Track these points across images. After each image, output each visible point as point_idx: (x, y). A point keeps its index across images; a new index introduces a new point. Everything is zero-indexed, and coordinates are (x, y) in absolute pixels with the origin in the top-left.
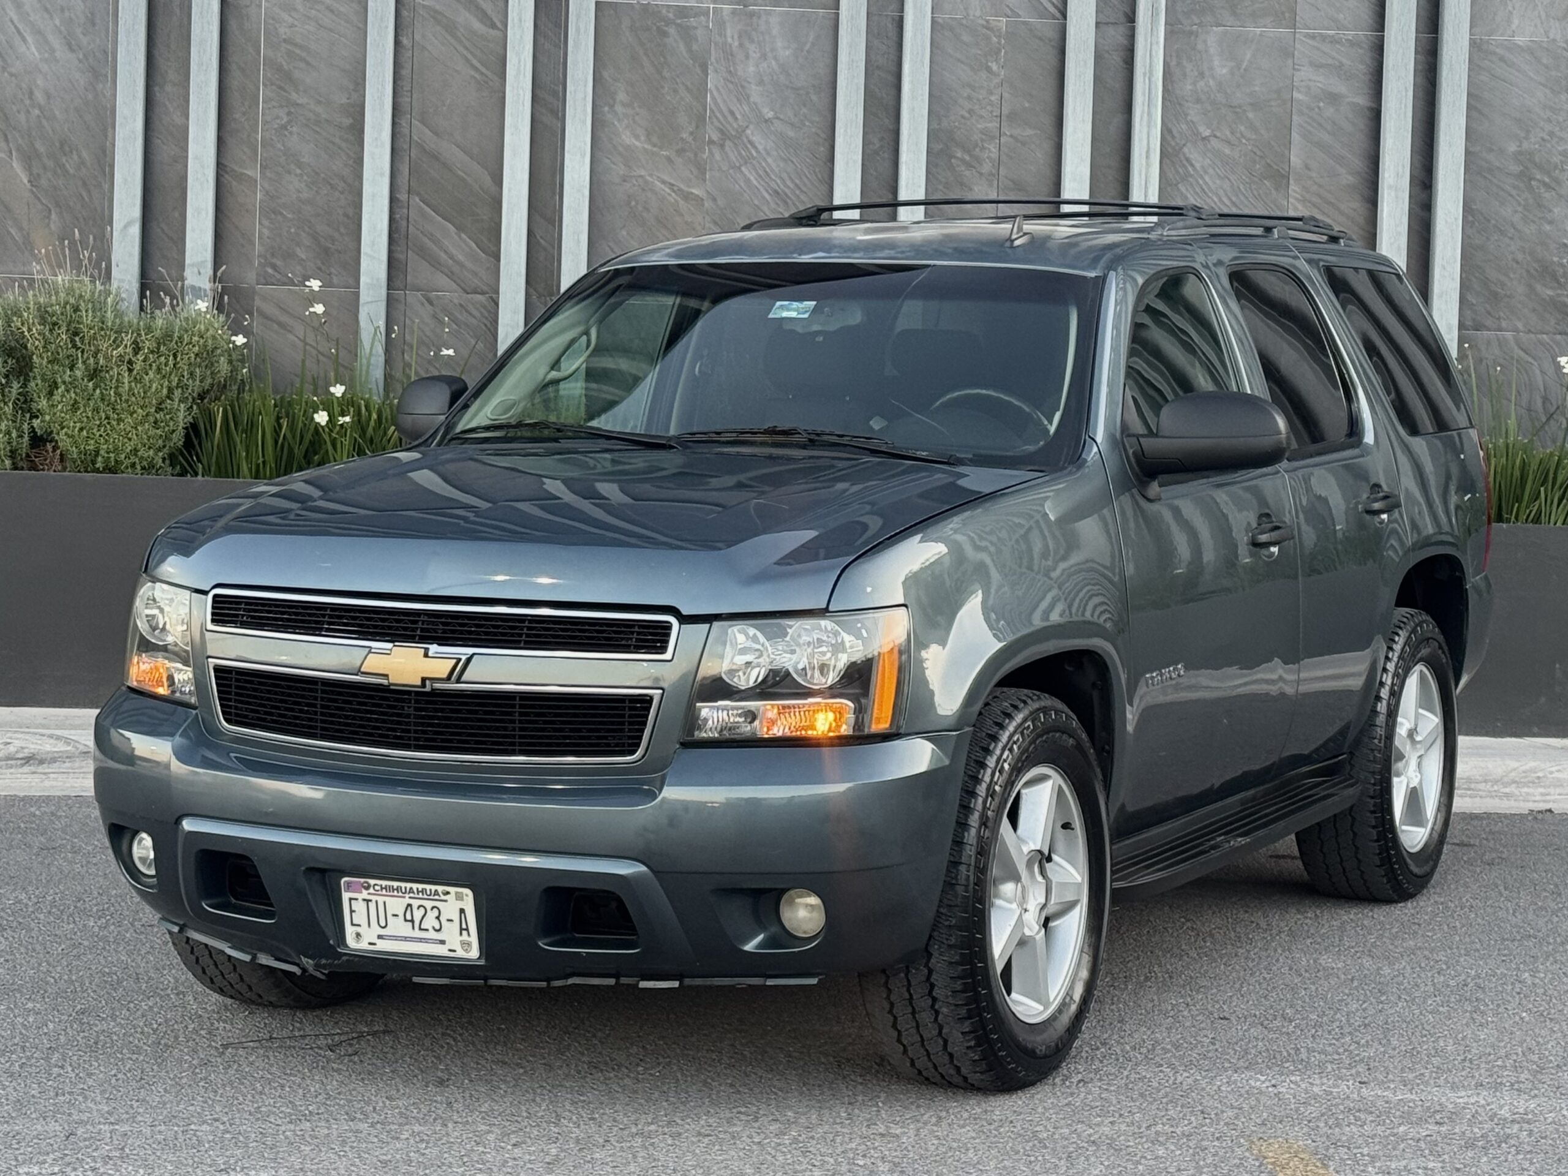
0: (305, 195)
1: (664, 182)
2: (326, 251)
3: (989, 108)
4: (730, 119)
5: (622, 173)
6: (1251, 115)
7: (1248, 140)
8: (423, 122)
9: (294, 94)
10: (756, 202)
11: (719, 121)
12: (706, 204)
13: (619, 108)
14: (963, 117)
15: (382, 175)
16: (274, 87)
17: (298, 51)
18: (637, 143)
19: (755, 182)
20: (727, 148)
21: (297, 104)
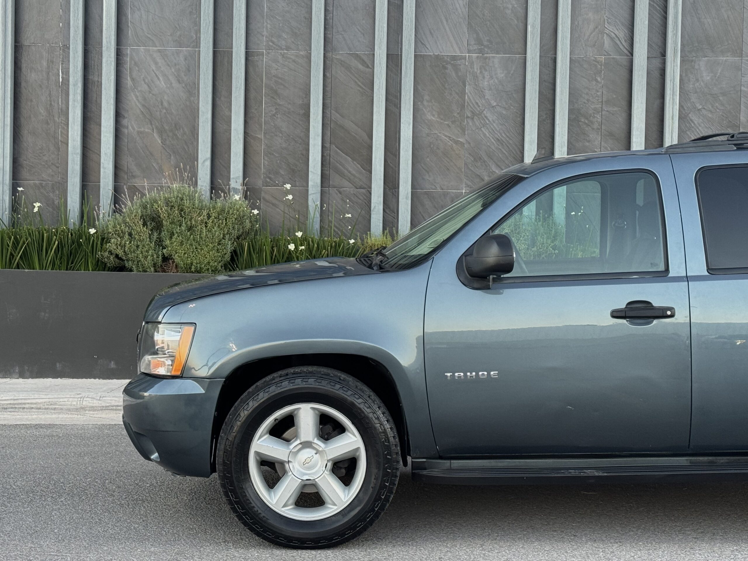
0: (284, 145)
1: (446, 136)
2: (293, 170)
3: (597, 98)
4: (476, 106)
5: (427, 132)
6: (721, 98)
7: (720, 110)
8: (336, 112)
9: (279, 100)
10: (488, 144)
11: (471, 108)
12: (465, 146)
13: (425, 103)
14: (585, 103)
15: (318, 136)
16: (269, 97)
17: (280, 81)
18: (434, 118)
19: (488, 135)
20: (475, 120)
21: (280, 105)
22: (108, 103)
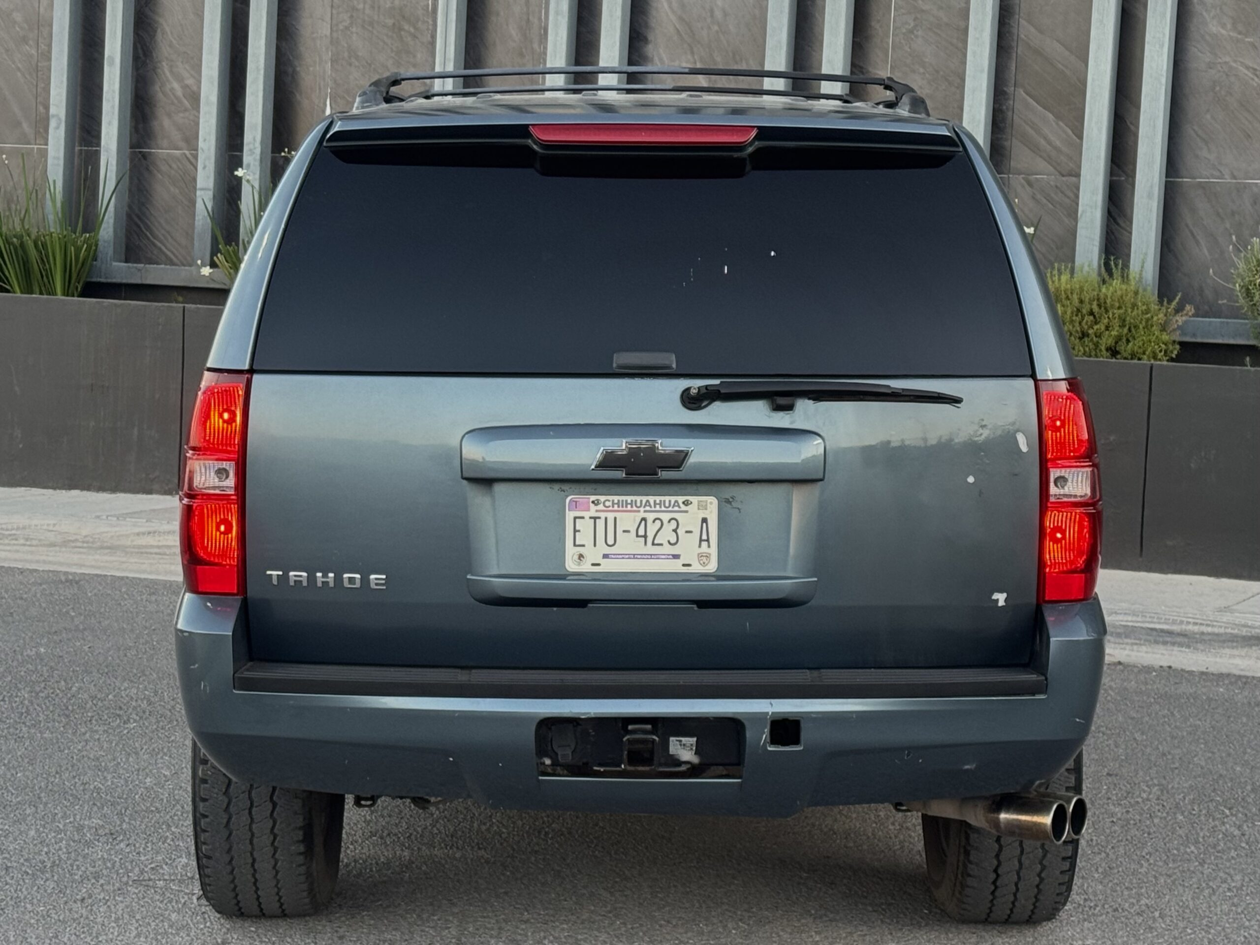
1: (1247, 68)
5: (1208, 60)
8: (1029, 22)
18: (1223, 32)
21: (923, 11)
22: (611, 16)
